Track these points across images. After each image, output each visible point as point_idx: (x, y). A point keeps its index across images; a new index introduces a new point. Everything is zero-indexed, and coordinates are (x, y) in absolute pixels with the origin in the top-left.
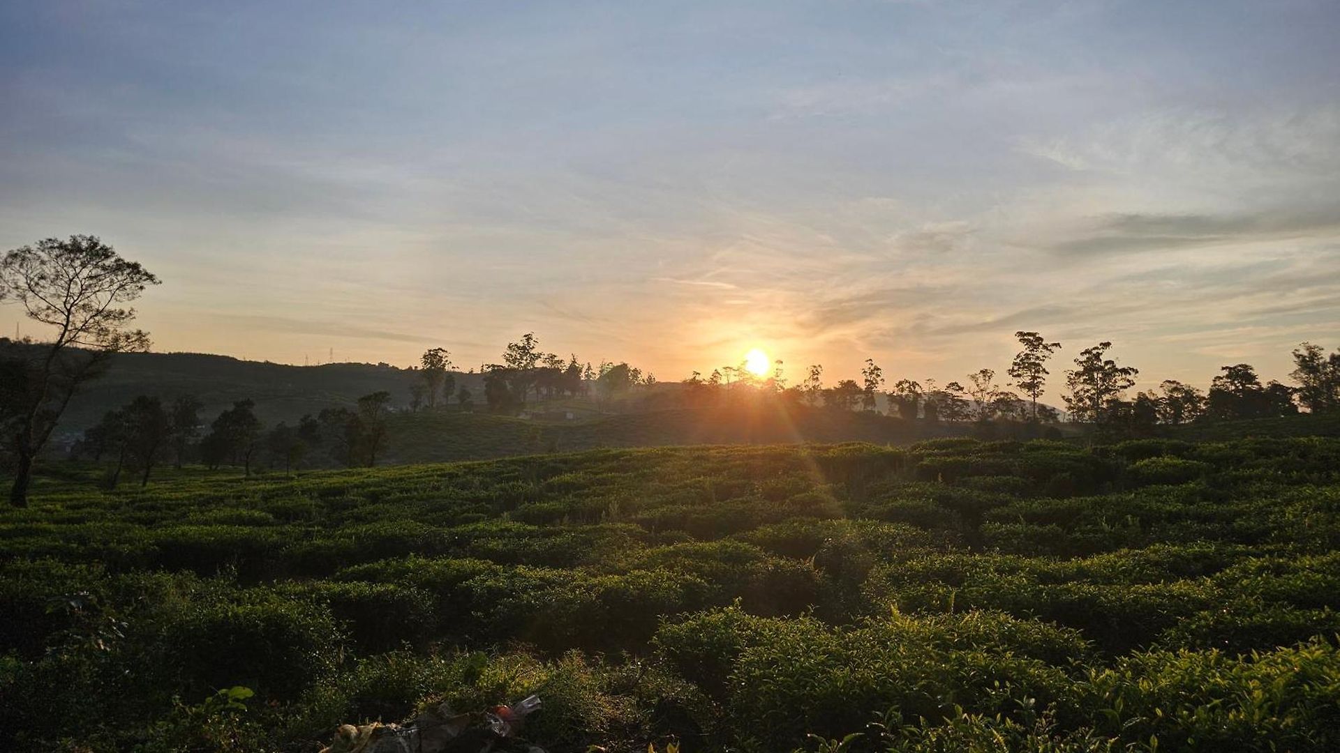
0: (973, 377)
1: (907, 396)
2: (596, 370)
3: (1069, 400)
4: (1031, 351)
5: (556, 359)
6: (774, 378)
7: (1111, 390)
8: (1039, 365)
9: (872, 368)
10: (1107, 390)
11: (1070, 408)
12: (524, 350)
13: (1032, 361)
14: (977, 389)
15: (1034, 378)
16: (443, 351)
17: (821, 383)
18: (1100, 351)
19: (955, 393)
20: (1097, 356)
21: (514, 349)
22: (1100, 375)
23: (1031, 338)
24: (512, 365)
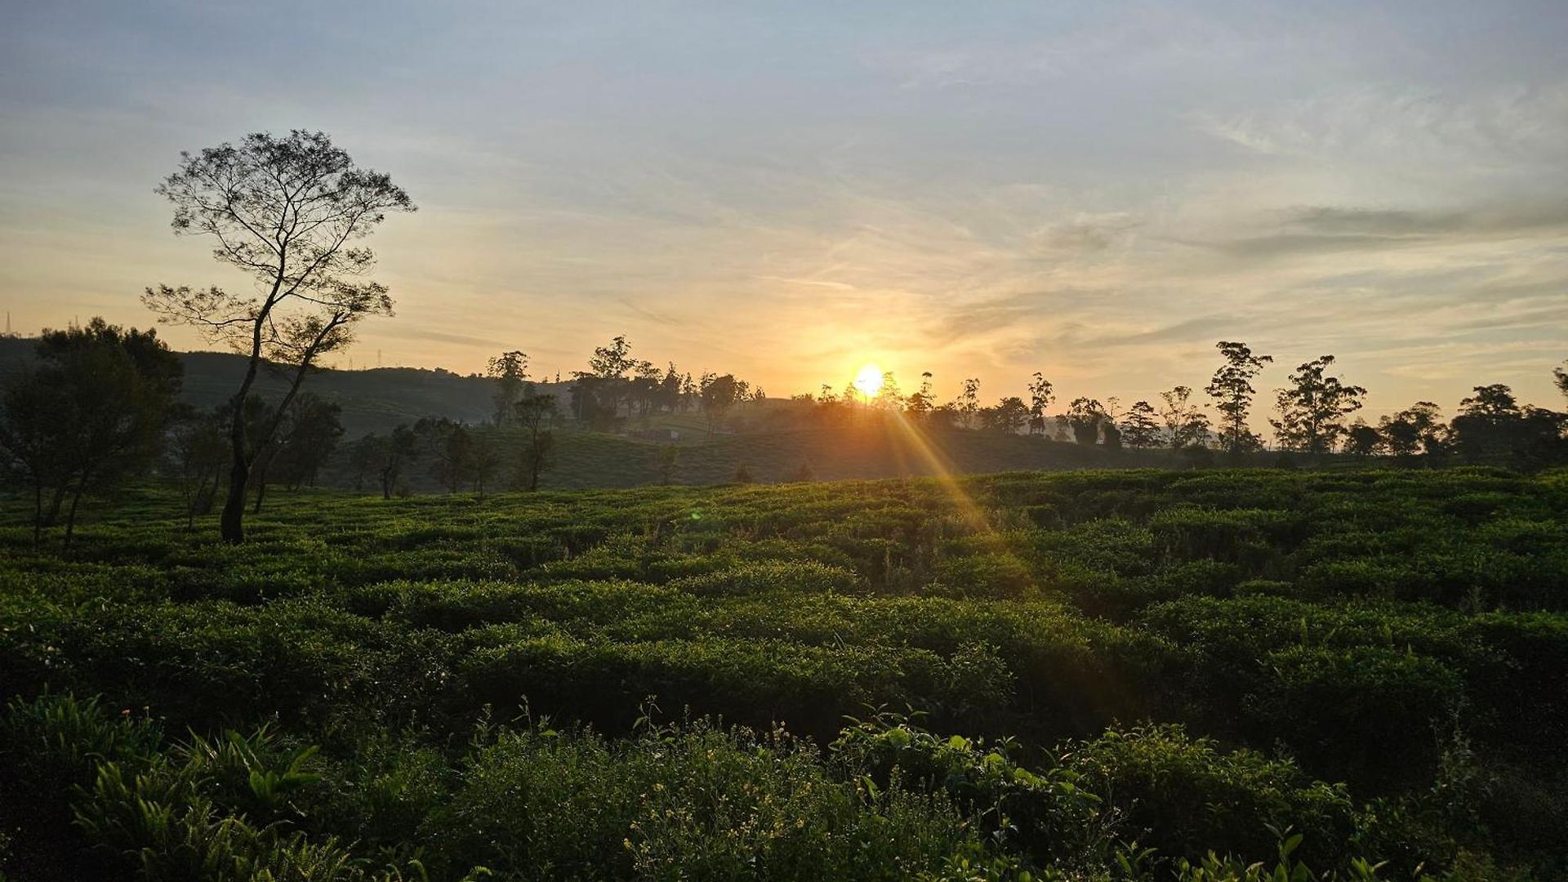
0: (1166, 395)
1: (1084, 417)
2: (696, 382)
3: (1278, 425)
4: (1236, 365)
5: (651, 368)
6: (921, 393)
7: (1332, 414)
8: (1244, 382)
9: (1041, 384)
10: (1327, 414)
11: (1279, 434)
12: (615, 356)
13: (1237, 377)
14: (1171, 410)
15: (1238, 397)
16: (522, 355)
17: (978, 401)
18: (1320, 367)
19: (1143, 414)
20: (1317, 373)
21: (602, 355)
22: (1320, 395)
23: (1236, 350)
24: (600, 373)
